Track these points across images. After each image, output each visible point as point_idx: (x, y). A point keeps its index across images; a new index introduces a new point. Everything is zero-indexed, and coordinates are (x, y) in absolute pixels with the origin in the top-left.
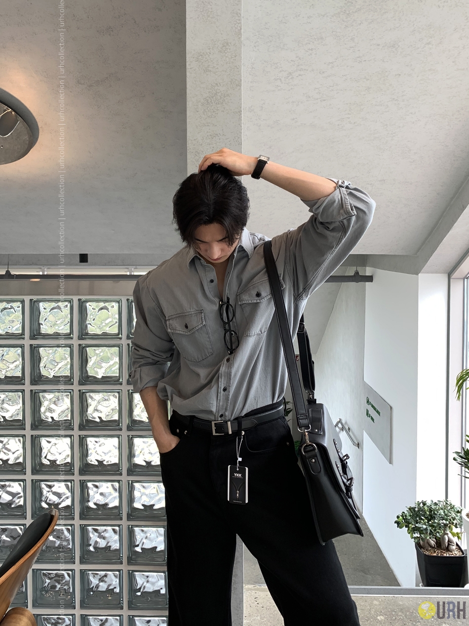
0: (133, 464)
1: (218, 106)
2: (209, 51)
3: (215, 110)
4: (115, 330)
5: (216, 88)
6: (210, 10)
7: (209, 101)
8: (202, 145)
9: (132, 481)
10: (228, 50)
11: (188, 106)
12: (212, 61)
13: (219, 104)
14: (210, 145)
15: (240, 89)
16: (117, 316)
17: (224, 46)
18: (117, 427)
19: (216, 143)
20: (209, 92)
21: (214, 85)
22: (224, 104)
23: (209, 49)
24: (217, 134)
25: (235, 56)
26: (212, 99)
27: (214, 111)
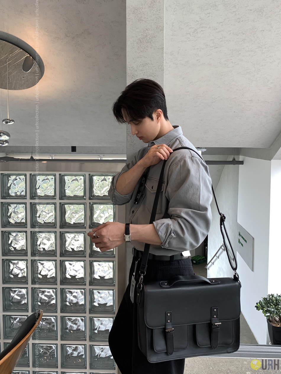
0: (93, 278)
3: (146, 47)
4: (81, 194)
5: (146, 32)
7: (142, 41)
8: (136, 71)
9: (92, 289)
10: (155, 6)
11: (127, 44)
12: (144, 14)
13: (148, 43)
14: (142, 71)
15: (163, 33)
16: (83, 185)
17: (152, 3)
18: (83, 255)
19: (146, 70)
20: (142, 35)
21: (146, 30)
22: (152, 43)
23: (142, 5)
24: (147, 64)
26: (144, 40)
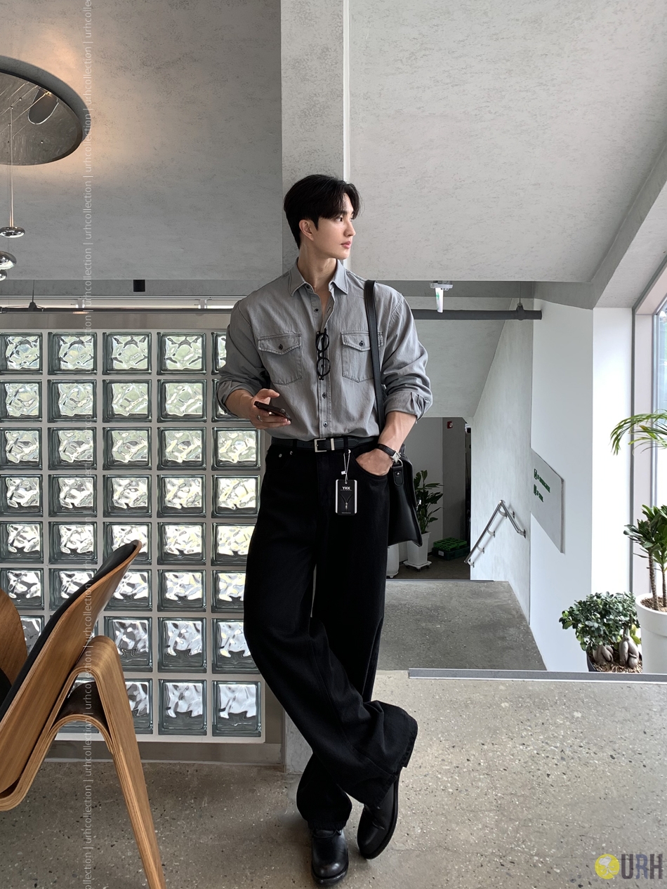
1: (317, 118)
2: (306, 57)
5: (315, 98)
6: (308, 11)
7: (307, 114)
8: (298, 162)
11: (283, 118)
12: (310, 69)
13: (318, 116)
15: (342, 100)
16: (200, 351)
17: (323, 52)
20: (307, 103)
21: (313, 95)
22: (324, 117)
23: (307, 55)
25: (336, 63)
26: (310, 111)
27: (312, 125)
